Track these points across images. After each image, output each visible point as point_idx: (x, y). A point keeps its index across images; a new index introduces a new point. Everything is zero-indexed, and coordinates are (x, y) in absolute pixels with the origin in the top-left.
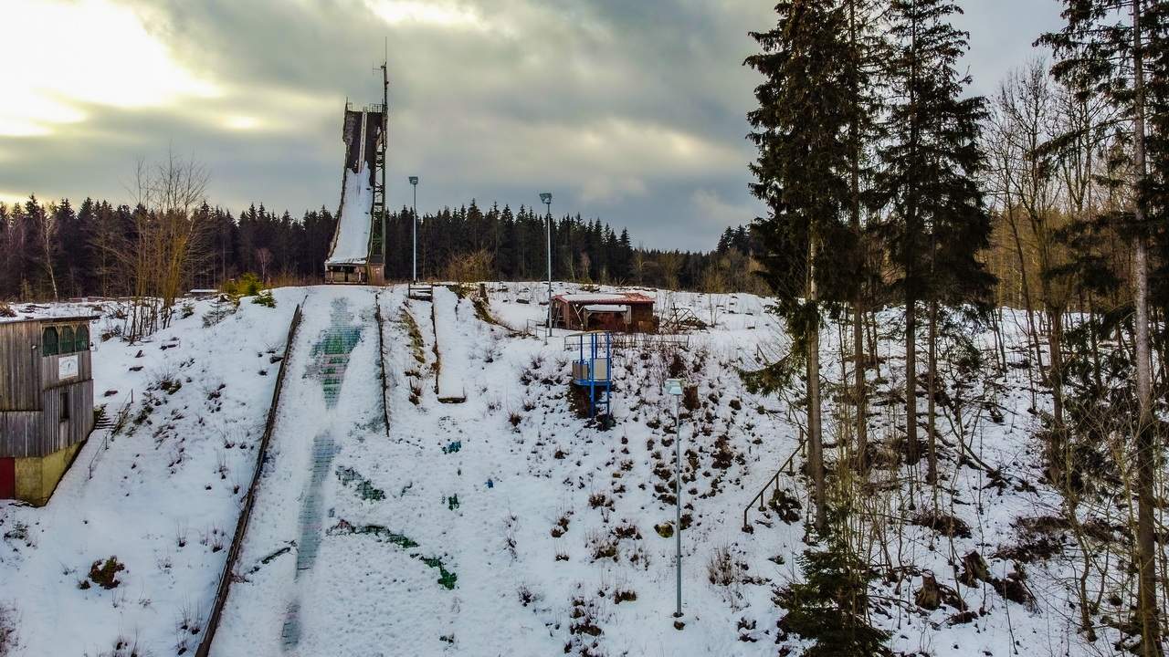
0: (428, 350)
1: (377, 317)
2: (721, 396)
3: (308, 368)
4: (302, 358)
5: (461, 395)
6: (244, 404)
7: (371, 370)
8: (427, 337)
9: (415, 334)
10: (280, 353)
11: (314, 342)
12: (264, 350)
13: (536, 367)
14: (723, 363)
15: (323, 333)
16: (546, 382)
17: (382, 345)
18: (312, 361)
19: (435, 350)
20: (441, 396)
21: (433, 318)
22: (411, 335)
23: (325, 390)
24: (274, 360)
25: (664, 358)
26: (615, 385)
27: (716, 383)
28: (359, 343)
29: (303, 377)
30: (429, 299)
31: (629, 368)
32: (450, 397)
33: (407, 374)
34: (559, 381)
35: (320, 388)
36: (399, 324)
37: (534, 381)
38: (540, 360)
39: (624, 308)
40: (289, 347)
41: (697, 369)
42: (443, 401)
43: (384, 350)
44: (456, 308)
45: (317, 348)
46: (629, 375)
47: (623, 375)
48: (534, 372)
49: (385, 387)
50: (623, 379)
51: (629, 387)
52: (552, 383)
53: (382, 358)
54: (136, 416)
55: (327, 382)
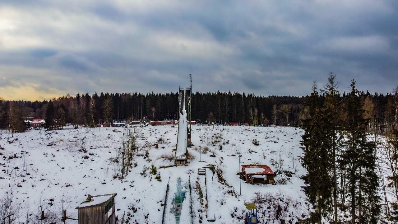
0: (204, 198)
1: (190, 186)
2: (293, 220)
3: (171, 209)
4: (169, 206)
5: (213, 219)
6: (154, 222)
7: (188, 210)
8: (204, 193)
9: (201, 193)
10: (163, 203)
11: (172, 199)
12: (159, 201)
13: (236, 211)
14: (294, 205)
15: (175, 195)
16: (238, 218)
17: (191, 199)
18: (172, 206)
19: (206, 198)
20: (209, 219)
21: (206, 183)
22: (199, 194)
23: (176, 218)
24: (162, 205)
25: (275, 208)
26: (259, 221)
27: (291, 215)
28: (185, 199)
29: (170, 213)
30: (204, 174)
31: (264, 213)
32: (210, 219)
33: (199, 211)
34: (242, 218)
35: (174, 217)
36: (196, 189)
37: (235, 217)
38: (237, 209)
39: (264, 176)
40: (166, 201)
41: (285, 210)
42: (209, 221)
43: (192, 201)
44: (212, 178)
45: (173, 201)
46: (263, 216)
47: (261, 216)
48: (235, 213)
49: (192, 217)
50: (262, 218)
51: (263, 221)
52: (240, 219)
53: (191, 205)
54: (126, 221)
55: (176, 214)
